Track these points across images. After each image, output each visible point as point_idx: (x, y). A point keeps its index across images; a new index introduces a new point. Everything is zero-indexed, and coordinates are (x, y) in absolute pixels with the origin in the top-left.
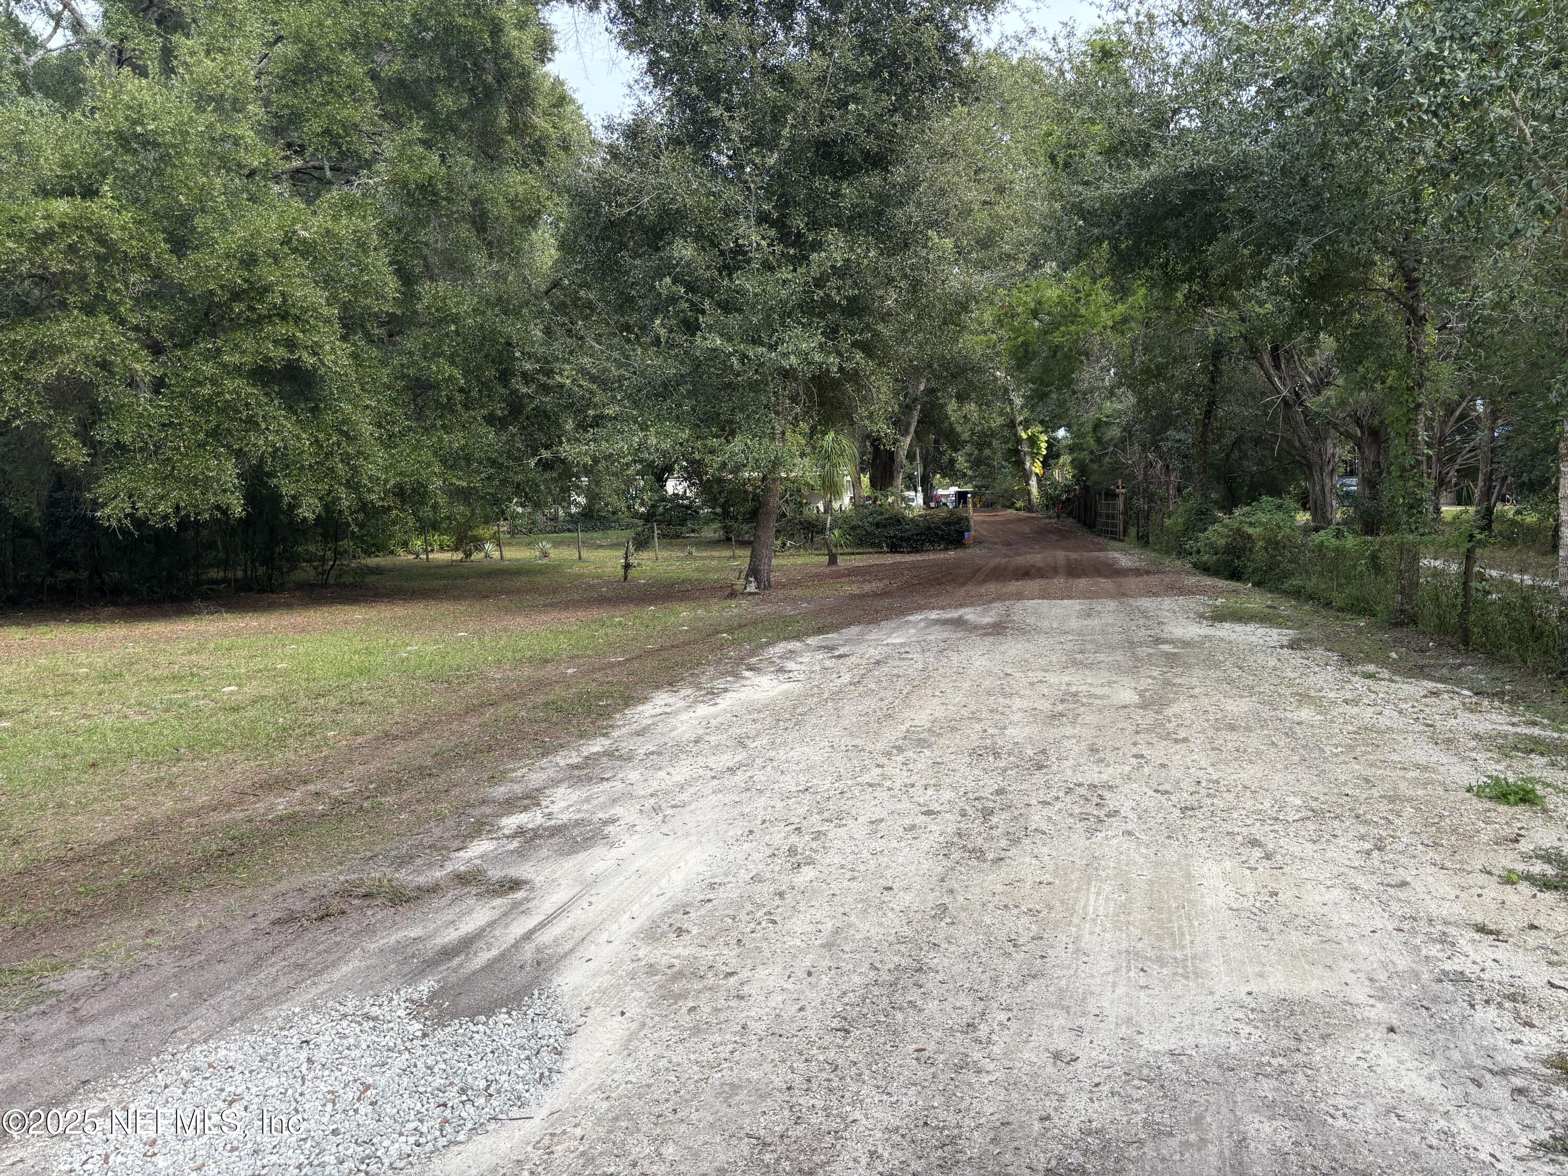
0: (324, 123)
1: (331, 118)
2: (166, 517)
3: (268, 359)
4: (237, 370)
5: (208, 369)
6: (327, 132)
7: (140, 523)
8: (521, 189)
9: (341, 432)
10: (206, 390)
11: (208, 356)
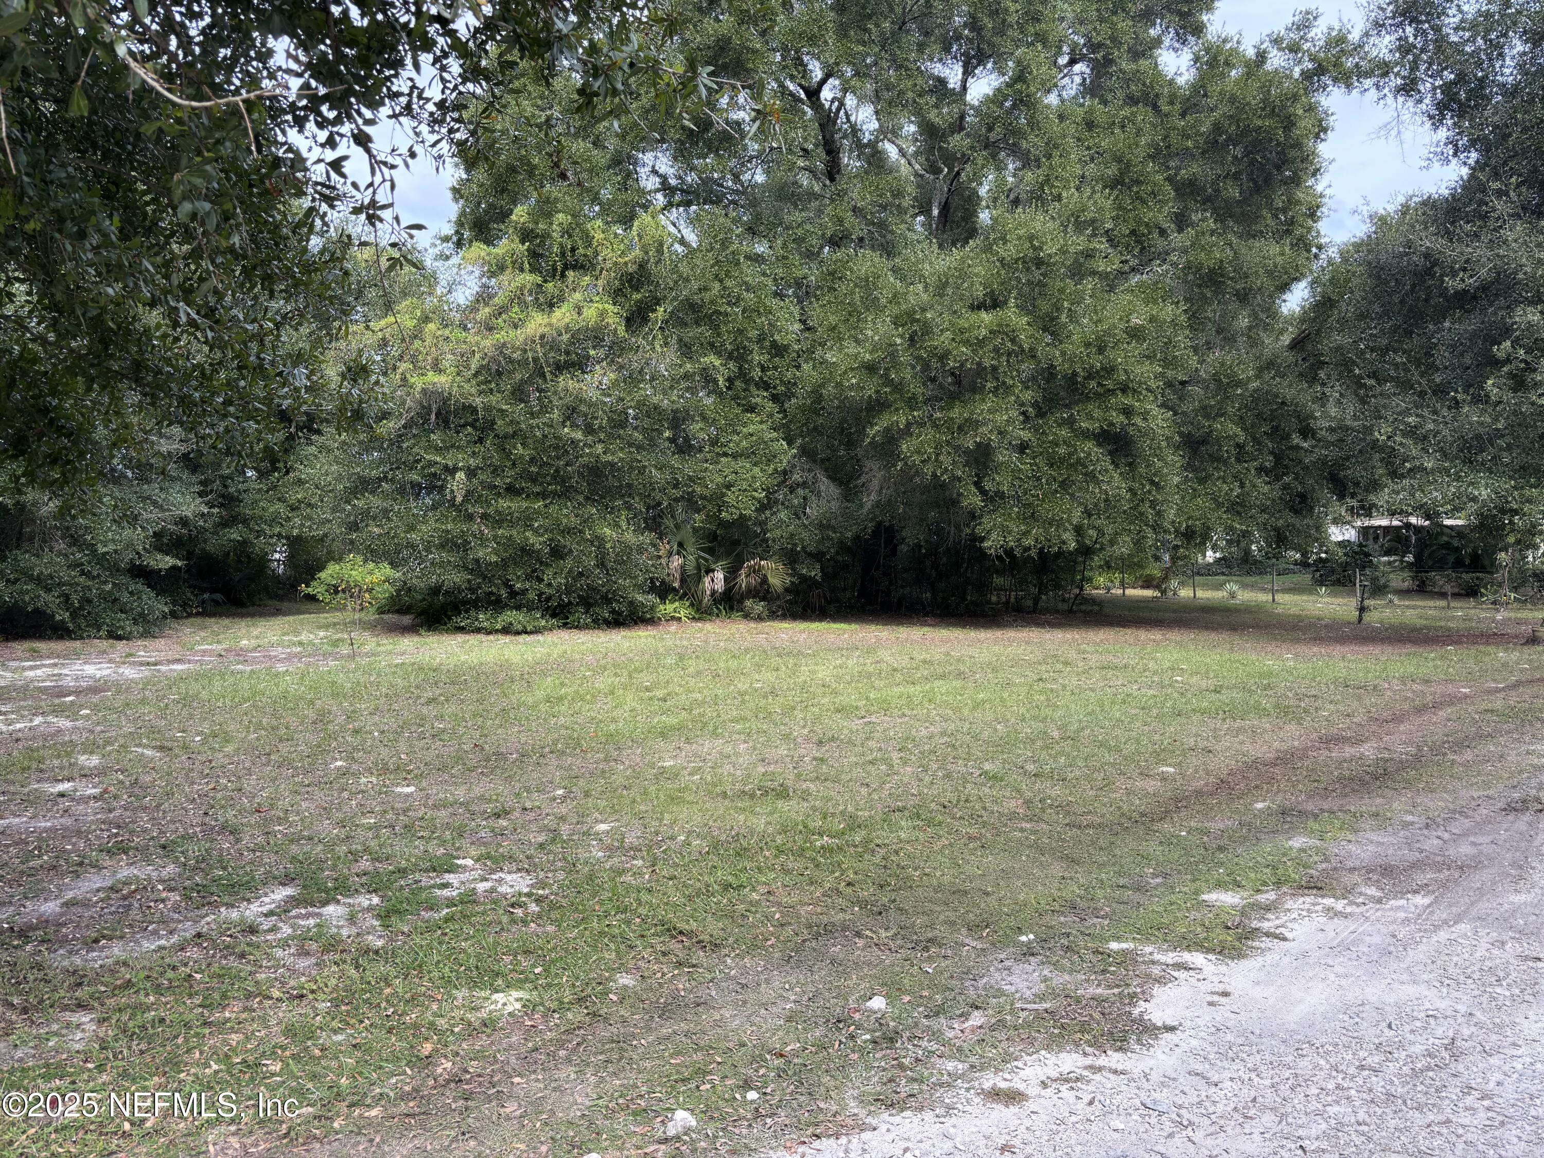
0: (1132, 225)
1: (1139, 221)
2: (1028, 549)
3: (1111, 424)
4: (1086, 435)
5: (1064, 433)
6: (1133, 232)
7: (1009, 552)
8: (1279, 260)
9: (1152, 483)
10: (1062, 451)
11: (1062, 423)
